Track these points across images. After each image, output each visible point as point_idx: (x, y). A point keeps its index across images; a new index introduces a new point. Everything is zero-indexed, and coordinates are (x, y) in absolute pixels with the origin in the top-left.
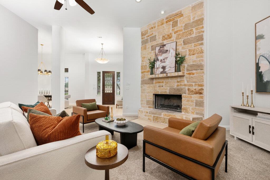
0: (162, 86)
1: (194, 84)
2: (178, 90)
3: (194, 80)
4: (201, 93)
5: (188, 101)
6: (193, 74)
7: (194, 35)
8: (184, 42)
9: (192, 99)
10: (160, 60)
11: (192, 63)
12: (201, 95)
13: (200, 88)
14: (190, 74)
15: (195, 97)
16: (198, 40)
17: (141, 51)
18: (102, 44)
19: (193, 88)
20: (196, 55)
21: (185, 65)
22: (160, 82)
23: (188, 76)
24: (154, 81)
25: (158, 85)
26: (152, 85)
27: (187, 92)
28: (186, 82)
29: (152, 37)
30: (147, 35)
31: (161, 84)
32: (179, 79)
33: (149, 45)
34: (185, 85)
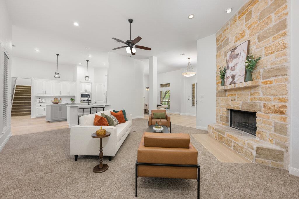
0: (235, 100)
1: (272, 98)
2: (252, 105)
3: (272, 92)
4: (282, 113)
5: (264, 122)
6: (271, 83)
7: (272, 24)
8: (258, 38)
9: (270, 120)
10: (230, 68)
11: (269, 67)
12: (283, 116)
13: (282, 104)
14: (266, 83)
15: (275, 118)
16: (278, 30)
17: (217, 59)
19: (270, 105)
20: (276, 53)
21: (261, 70)
22: (232, 95)
23: (264, 86)
24: (227, 93)
25: (230, 98)
26: (225, 98)
27: (263, 109)
28: (261, 95)
29: (225, 41)
30: (221, 40)
31: (234, 97)
32: (252, 91)
33: (222, 52)
34: (260, 99)
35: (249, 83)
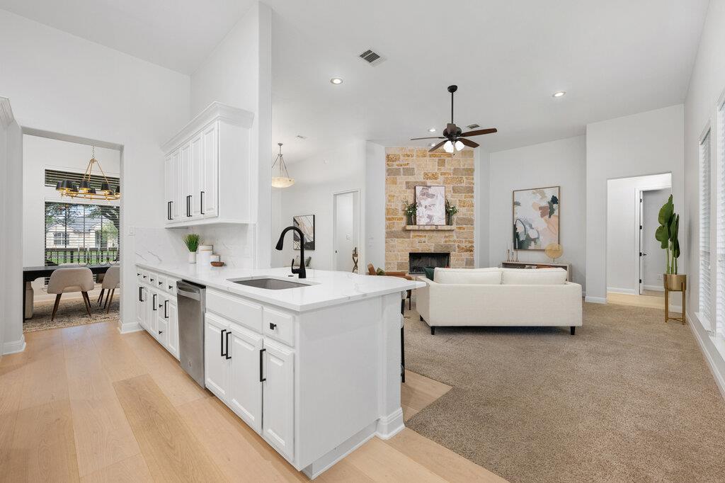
0: (424, 242)
1: (464, 240)
2: (447, 247)
3: (465, 236)
4: (471, 251)
5: (458, 260)
6: (464, 229)
7: (464, 185)
8: (453, 189)
9: (463, 257)
10: (424, 206)
11: (461, 216)
12: (472, 253)
13: (470, 245)
14: (460, 228)
15: (466, 255)
16: (468, 192)
17: (386, 183)
18: (280, 145)
19: (463, 245)
20: (466, 208)
21: (455, 217)
22: (420, 236)
23: (458, 230)
24: (412, 234)
25: (417, 240)
26: (407, 240)
27: (457, 249)
28: (455, 238)
29: (407, 169)
30: (397, 163)
31: (423, 239)
32: (447, 234)
33: (402, 179)
34: (454, 241)
35: (449, 227)
